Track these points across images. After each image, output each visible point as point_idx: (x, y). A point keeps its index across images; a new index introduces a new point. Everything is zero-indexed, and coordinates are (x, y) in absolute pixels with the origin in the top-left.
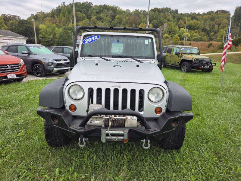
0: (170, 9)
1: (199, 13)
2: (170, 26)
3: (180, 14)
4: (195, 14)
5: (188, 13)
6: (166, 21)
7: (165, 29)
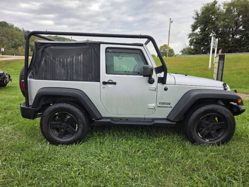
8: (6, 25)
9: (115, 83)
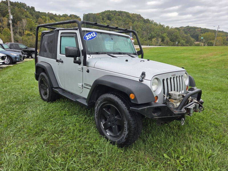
0: (25, 5)
1: (56, 14)
2: (30, 22)
3: (37, 12)
4: (52, 14)
5: (46, 13)
6: (24, 17)
7: (24, 25)
8: (148, 22)
9: (62, 62)
